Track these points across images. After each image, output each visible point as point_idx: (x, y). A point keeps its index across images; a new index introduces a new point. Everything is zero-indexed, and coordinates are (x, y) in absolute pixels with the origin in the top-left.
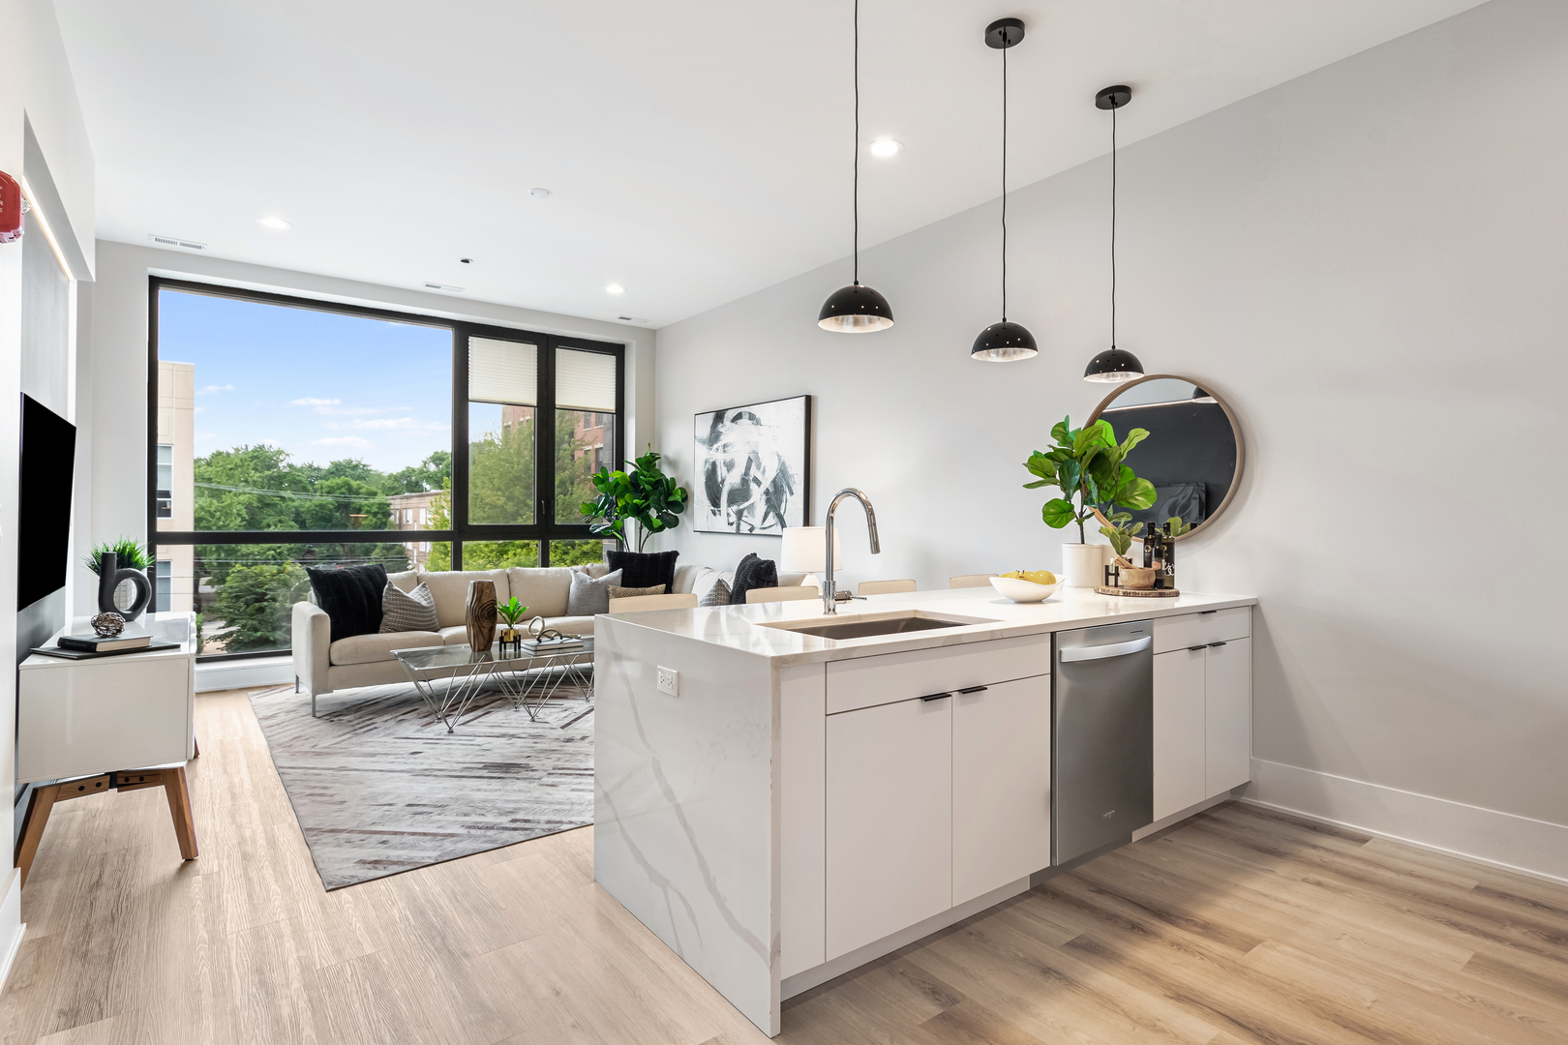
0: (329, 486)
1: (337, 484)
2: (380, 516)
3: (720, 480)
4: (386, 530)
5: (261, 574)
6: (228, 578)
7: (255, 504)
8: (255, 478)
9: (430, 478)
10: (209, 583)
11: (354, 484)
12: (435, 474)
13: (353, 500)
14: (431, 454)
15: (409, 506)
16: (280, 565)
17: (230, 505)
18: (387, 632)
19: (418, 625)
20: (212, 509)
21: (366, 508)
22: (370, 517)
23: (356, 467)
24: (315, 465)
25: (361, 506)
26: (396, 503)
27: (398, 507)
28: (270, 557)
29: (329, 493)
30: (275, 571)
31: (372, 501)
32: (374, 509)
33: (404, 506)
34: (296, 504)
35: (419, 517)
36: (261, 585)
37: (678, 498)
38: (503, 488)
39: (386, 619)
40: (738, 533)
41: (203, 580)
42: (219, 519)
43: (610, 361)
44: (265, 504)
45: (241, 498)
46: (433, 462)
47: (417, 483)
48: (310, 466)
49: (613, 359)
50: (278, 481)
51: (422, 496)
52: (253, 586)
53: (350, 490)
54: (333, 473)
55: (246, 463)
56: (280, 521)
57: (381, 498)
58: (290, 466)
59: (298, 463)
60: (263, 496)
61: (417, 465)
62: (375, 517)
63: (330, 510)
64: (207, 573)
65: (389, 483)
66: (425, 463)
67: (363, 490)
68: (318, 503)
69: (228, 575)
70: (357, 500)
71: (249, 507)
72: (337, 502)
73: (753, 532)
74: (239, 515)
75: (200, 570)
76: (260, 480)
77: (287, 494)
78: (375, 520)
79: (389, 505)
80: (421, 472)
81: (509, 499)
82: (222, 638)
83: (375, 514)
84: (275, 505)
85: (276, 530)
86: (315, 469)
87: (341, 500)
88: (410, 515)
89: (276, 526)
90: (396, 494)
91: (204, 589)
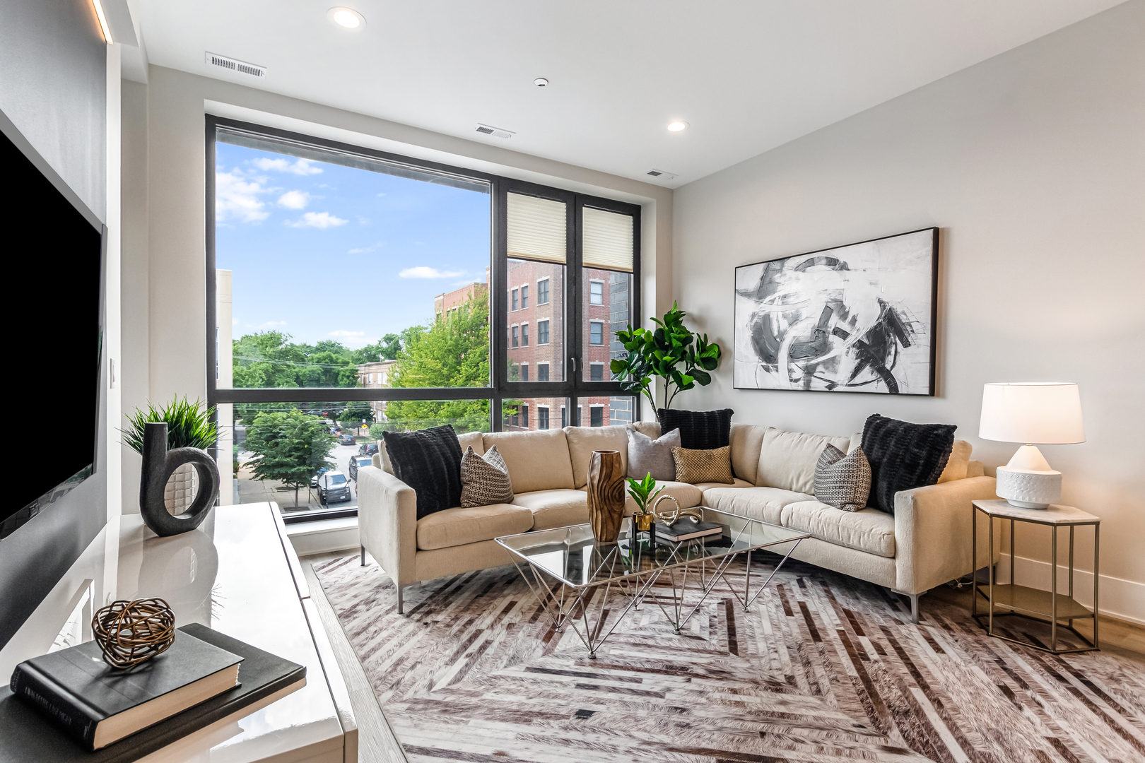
0: (318, 358)
1: (323, 357)
2: (351, 378)
3: (776, 333)
4: (355, 388)
5: (275, 419)
6: (254, 421)
7: (270, 370)
8: (270, 353)
9: (383, 352)
10: (241, 423)
11: (334, 356)
12: (387, 349)
13: (333, 367)
14: (384, 335)
15: (370, 371)
16: (288, 412)
17: (255, 371)
18: (471, 506)
19: (500, 497)
20: (243, 374)
21: (342, 373)
22: (345, 379)
23: (333, 345)
24: (308, 345)
25: (339, 371)
26: (362, 369)
27: (363, 372)
28: (281, 406)
29: (318, 362)
30: (285, 417)
31: (346, 368)
32: (348, 374)
33: (367, 371)
34: (297, 370)
35: (377, 379)
36: (275, 426)
37: (713, 354)
38: (440, 357)
39: (467, 490)
40: (807, 390)
41: (238, 421)
42: (248, 380)
43: (627, 221)
44: (277, 370)
45: (261, 366)
46: (385, 341)
47: (374, 356)
48: (305, 345)
49: (631, 218)
50: (284, 355)
51: (380, 364)
52: (271, 426)
53: (331, 360)
54: (319, 349)
55: (265, 342)
56: (287, 382)
57: (351, 366)
58: (292, 345)
59: (297, 342)
60: (276, 365)
61: (374, 343)
62: (348, 379)
63: (318, 374)
64: (240, 417)
65: (356, 356)
66: (380, 342)
67: (340, 361)
68: (311, 369)
69: (254, 419)
70: (336, 367)
71: (266, 371)
72: (323, 368)
73: (835, 389)
74: (261, 378)
75: (236, 414)
76: (274, 354)
77: (291, 363)
78: (348, 381)
79: (357, 371)
80: (378, 348)
81: (444, 365)
82: (252, 463)
83: (348, 377)
84: (284, 371)
85: (283, 388)
86: (308, 347)
87: (326, 367)
88: (371, 377)
89: (283, 385)
90: (361, 363)
91: (240, 428)
